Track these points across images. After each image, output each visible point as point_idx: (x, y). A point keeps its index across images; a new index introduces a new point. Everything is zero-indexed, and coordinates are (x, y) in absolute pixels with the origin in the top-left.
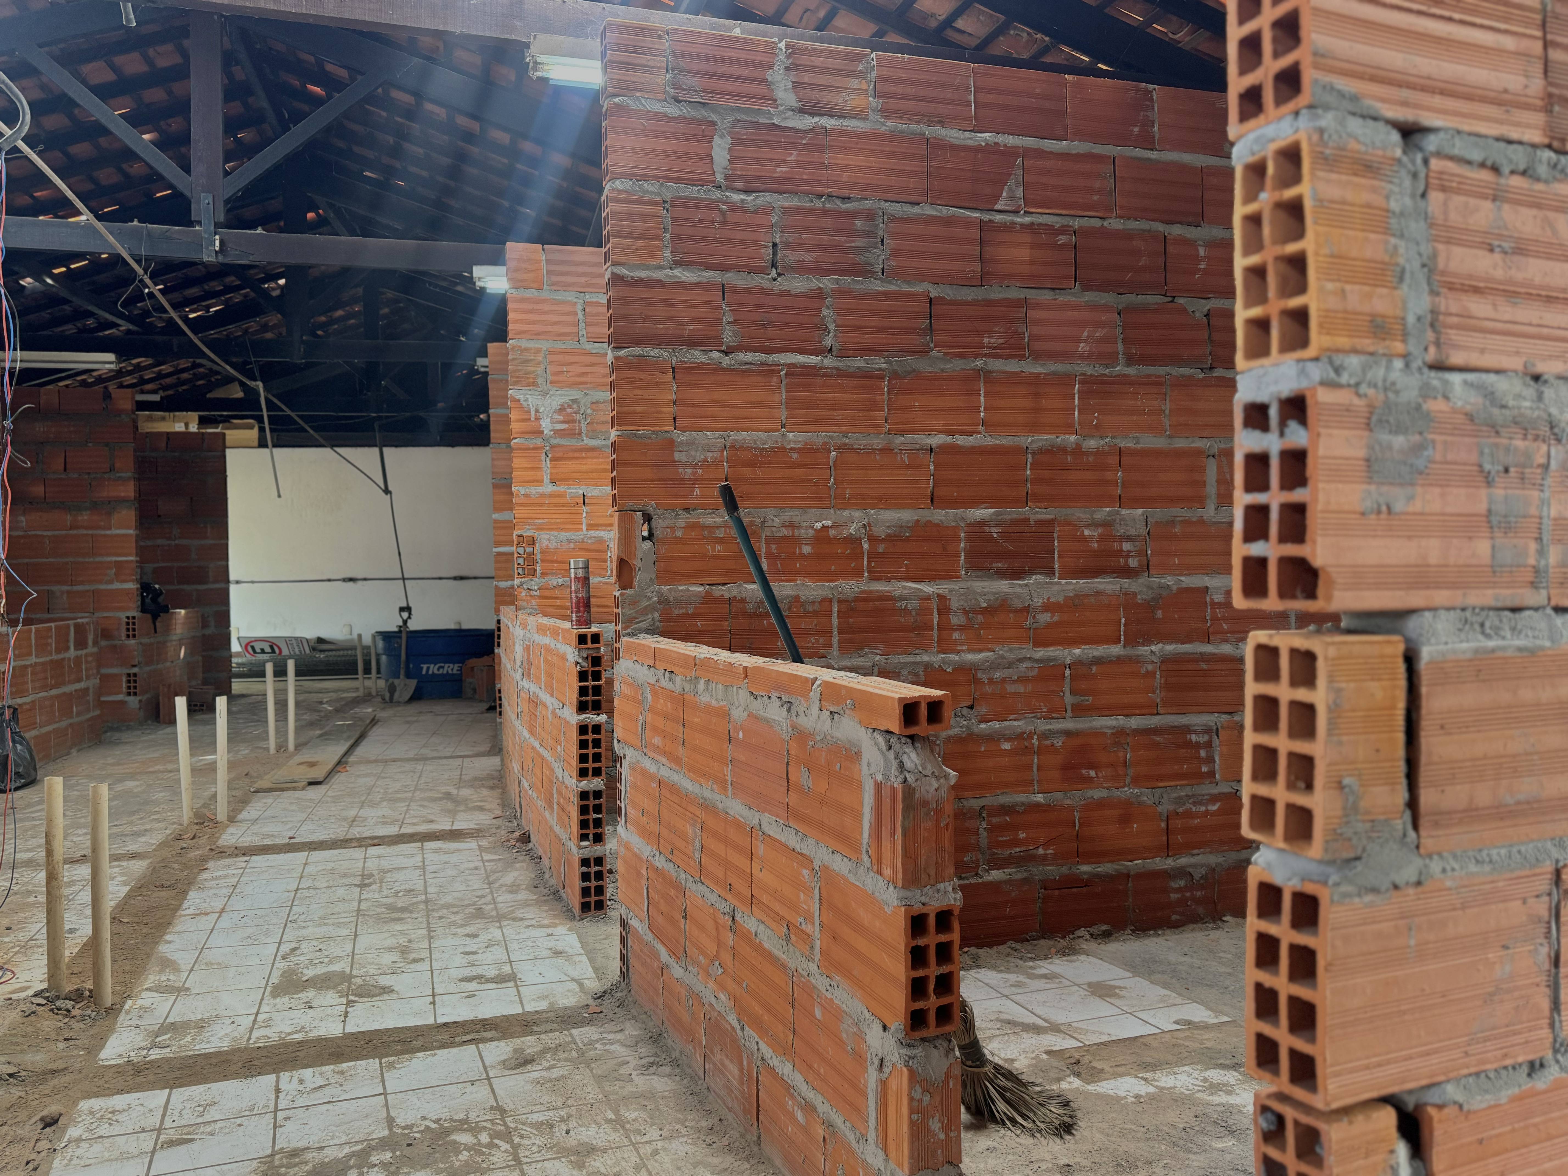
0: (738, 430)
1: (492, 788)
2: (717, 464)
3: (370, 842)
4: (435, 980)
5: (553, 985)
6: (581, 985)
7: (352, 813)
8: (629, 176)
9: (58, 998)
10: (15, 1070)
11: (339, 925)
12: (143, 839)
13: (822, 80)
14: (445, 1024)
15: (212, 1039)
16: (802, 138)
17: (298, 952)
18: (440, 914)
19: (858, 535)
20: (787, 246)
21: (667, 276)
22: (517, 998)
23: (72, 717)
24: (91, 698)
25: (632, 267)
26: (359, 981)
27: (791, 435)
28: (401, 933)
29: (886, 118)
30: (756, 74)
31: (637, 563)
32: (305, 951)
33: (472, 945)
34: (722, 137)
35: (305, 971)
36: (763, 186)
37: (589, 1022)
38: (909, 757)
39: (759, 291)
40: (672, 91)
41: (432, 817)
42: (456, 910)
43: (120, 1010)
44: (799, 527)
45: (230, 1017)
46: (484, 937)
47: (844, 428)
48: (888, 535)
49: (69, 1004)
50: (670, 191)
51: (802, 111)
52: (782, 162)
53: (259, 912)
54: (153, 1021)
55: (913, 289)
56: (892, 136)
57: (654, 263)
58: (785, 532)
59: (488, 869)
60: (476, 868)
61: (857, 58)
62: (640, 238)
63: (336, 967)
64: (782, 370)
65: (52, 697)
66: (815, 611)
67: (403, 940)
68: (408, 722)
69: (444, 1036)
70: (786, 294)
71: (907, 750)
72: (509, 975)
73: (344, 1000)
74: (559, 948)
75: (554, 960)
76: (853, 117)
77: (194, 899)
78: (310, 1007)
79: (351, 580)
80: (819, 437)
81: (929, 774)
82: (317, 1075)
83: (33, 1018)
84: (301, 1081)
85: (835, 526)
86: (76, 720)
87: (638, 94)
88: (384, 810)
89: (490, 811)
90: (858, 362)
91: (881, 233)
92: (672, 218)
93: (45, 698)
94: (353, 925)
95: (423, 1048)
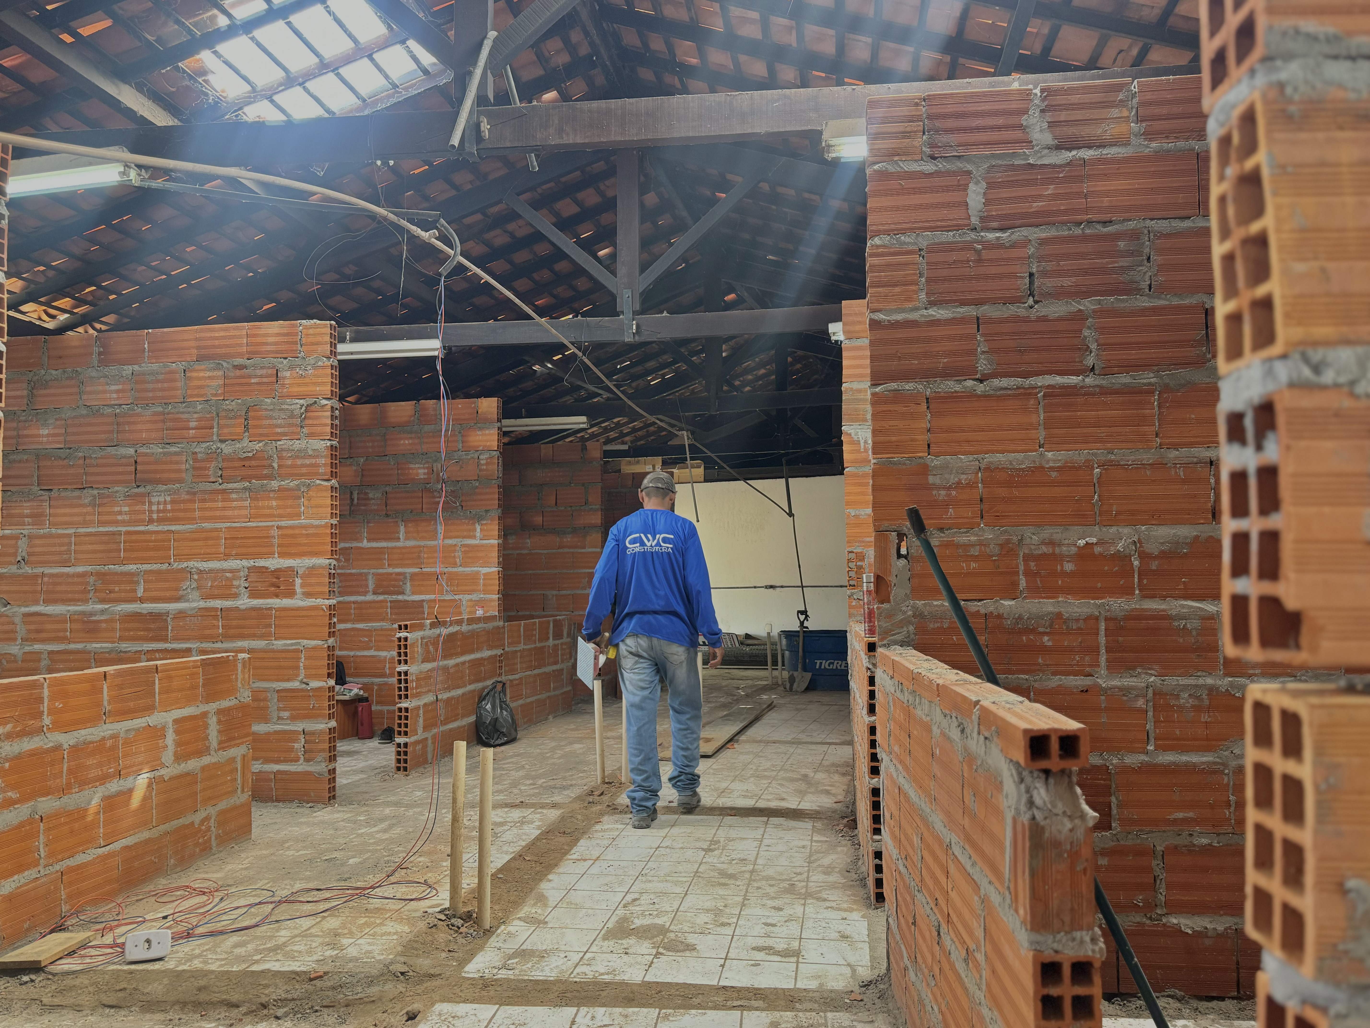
0: (993, 452)
1: (844, 775)
2: (971, 485)
3: (729, 811)
4: (733, 945)
5: (829, 967)
6: (854, 971)
7: (724, 785)
8: (887, 232)
9: (454, 916)
10: (406, 969)
11: (676, 883)
12: (566, 793)
13: (1079, 115)
14: (724, 987)
15: (546, 968)
16: (1059, 173)
17: (637, 903)
18: (759, 884)
19: (1127, 551)
20: (1045, 274)
21: (922, 316)
22: (794, 974)
23: (550, 691)
24: (565, 676)
25: (889, 312)
26: (672, 935)
27: (1050, 455)
28: (722, 897)
29: (1150, 140)
30: (1012, 120)
31: (892, 579)
32: (643, 902)
33: (775, 917)
34: (977, 183)
35: (636, 921)
36: (1019, 222)
37: (847, 1008)
38: (1039, 793)
39: (1016, 319)
40: (927, 150)
41: (785, 796)
42: (773, 882)
43: (493, 933)
44: (1060, 545)
45: (565, 952)
46: (787, 911)
47: (1109, 445)
48: (1163, 552)
49: (460, 922)
50: (925, 240)
51: (1058, 148)
52: (1039, 197)
53: (623, 864)
54: (512, 946)
55: (1186, 302)
56: (1158, 156)
57: (910, 305)
58: (1044, 549)
59: (814, 848)
60: (804, 847)
61: (1119, 88)
62: (897, 285)
63: (659, 921)
64: (1039, 392)
65: (535, 675)
66: (1079, 629)
67: (720, 904)
68: (797, 710)
69: (719, 999)
70: (1044, 319)
71: (1038, 785)
72: (794, 951)
73: (654, 951)
74: (848, 933)
75: (838, 943)
76: (1112, 145)
77: (583, 847)
78: (626, 953)
79: (771, 587)
80: (1080, 455)
81: (1060, 812)
82: (607, 1014)
83: (434, 930)
84: (593, 1018)
85: (1100, 543)
86: (552, 693)
87: (896, 158)
88: (750, 785)
89: (834, 795)
90: (1124, 379)
91: (1147, 250)
92: (927, 263)
93: (530, 676)
94: (688, 884)
95: (699, 1007)
